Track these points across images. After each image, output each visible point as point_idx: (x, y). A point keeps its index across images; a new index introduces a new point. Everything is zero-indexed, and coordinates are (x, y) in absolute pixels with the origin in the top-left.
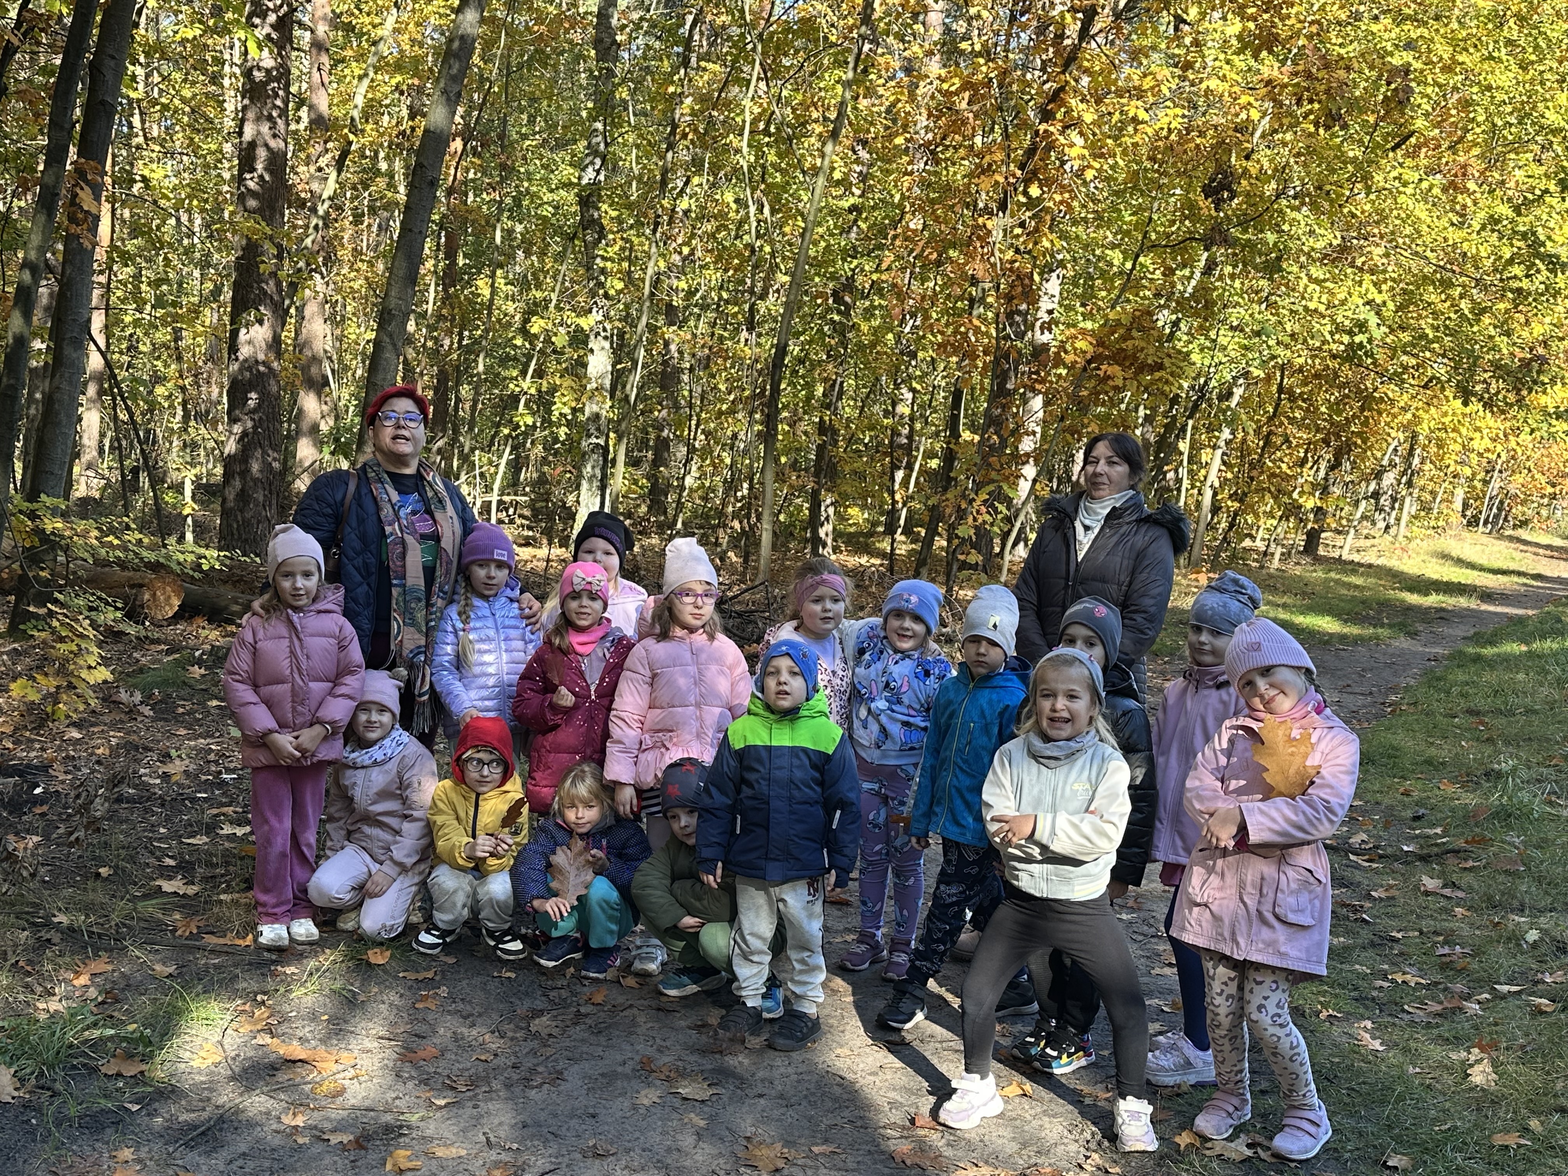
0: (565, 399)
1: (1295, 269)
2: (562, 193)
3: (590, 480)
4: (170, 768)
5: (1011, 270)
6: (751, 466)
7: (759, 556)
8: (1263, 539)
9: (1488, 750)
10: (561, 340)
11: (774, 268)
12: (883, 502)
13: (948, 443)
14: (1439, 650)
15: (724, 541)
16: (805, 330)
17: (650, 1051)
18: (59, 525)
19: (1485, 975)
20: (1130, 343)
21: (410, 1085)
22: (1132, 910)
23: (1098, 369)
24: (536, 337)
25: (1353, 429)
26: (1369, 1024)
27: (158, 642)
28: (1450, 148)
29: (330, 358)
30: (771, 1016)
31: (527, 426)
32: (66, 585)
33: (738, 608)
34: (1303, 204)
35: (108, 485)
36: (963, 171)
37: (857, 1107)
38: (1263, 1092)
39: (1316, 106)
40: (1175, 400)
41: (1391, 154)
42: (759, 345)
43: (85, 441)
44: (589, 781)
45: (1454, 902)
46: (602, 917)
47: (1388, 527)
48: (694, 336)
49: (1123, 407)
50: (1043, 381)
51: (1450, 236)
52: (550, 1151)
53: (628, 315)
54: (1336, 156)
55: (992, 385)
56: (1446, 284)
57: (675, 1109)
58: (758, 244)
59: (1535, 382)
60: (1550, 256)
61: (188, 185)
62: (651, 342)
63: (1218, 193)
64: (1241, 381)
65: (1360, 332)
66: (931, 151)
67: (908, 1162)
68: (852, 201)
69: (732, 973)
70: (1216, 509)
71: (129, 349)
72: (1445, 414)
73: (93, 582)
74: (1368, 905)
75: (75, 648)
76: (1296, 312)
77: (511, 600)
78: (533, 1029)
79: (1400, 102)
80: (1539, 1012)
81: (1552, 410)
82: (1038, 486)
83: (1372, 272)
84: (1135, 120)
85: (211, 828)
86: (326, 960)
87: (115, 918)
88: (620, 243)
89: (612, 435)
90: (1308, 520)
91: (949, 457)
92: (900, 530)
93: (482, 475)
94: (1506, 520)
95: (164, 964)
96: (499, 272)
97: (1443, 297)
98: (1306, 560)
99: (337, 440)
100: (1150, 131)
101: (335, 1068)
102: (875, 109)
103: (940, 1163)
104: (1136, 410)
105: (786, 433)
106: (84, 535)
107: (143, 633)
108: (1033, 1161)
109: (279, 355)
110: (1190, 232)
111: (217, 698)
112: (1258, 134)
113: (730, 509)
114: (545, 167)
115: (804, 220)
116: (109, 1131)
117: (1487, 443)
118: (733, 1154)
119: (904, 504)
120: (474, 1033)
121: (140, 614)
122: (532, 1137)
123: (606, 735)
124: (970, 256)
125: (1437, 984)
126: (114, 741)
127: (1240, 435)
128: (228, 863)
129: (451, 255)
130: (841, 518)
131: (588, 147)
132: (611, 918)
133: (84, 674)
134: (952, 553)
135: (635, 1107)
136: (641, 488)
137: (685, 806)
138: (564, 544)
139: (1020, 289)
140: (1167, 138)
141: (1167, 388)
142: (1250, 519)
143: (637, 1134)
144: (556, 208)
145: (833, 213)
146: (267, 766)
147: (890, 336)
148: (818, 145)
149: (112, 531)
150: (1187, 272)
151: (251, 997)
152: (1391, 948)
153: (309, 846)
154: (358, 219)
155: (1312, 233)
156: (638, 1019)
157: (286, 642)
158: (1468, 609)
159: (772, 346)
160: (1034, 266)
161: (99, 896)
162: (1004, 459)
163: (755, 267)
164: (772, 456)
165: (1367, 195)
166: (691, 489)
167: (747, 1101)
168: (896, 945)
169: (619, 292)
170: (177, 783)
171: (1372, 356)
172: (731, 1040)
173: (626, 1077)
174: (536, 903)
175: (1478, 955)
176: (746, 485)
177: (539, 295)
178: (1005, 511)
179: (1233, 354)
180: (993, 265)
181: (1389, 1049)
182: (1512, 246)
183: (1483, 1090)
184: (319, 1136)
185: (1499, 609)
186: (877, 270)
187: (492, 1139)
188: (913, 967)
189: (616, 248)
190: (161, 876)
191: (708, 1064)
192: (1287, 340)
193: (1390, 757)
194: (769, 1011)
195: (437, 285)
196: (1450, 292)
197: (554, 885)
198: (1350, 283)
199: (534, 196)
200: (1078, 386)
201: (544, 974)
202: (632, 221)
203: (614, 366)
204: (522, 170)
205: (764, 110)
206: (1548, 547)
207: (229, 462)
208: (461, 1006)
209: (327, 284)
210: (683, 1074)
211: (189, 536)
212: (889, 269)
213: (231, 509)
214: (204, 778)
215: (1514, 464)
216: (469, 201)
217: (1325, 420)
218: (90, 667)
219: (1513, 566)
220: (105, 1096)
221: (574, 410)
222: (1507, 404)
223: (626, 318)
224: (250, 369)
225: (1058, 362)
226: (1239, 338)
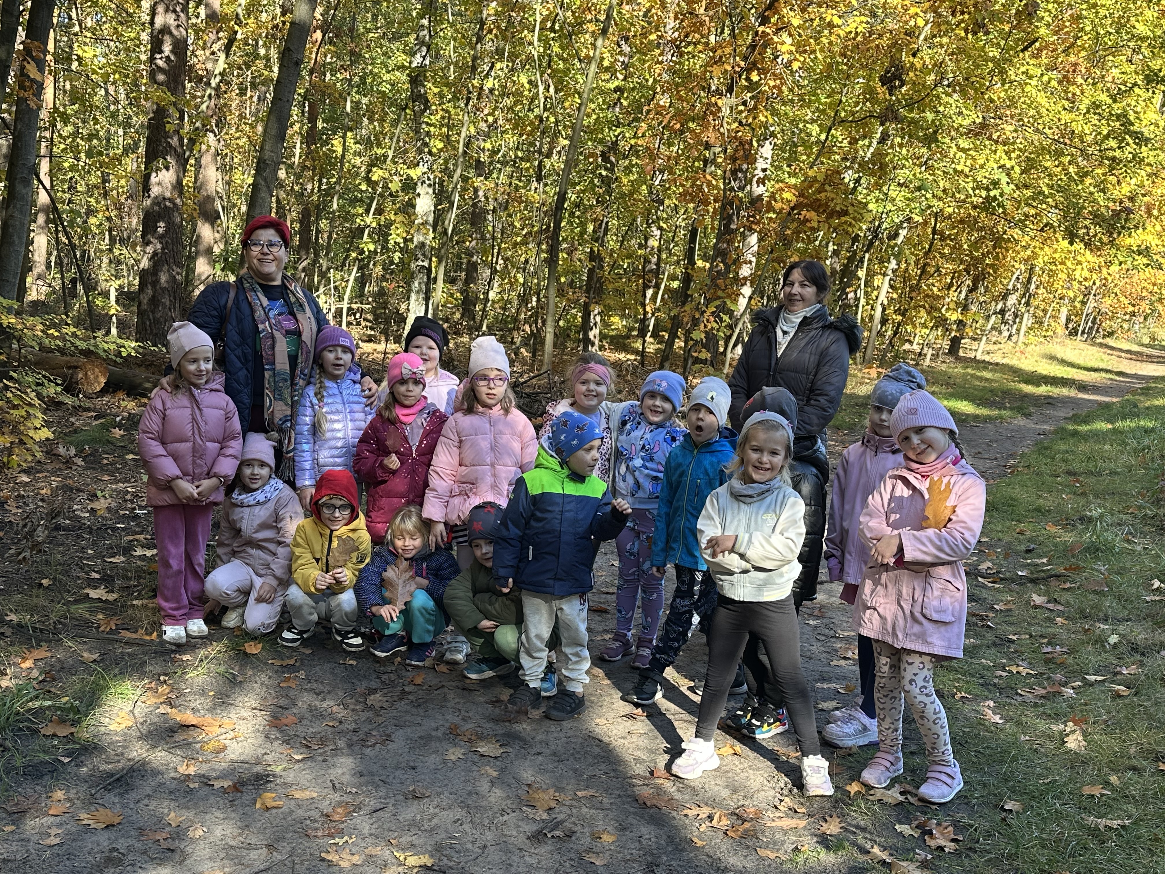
0: (398, 232)
1: (947, 140)
2: (397, 74)
3: (418, 292)
4: (96, 505)
5: (735, 137)
6: (538, 284)
7: (543, 351)
8: (919, 344)
9: (1082, 501)
10: (395, 186)
11: (557, 134)
12: (637, 313)
13: (686, 269)
14: (1046, 427)
15: (518, 340)
16: (580, 182)
17: (457, 720)
18: (13, 321)
19: (1078, 667)
20: (823, 195)
21: (276, 744)
22: (817, 617)
23: (799, 214)
24: (376, 183)
25: (987, 261)
26: (992, 704)
27: (88, 410)
28: (1064, 51)
29: (221, 198)
30: (547, 694)
31: (370, 251)
32: (18, 366)
33: (527, 390)
34: (955, 91)
35: (54, 292)
36: (700, 63)
37: (611, 763)
38: (912, 753)
39: (966, 16)
40: (856, 239)
41: (1021, 55)
42: (545, 192)
43: (36, 258)
44: (414, 519)
45: (1055, 614)
46: (421, 620)
47: (1010, 336)
48: (497, 185)
49: (817, 243)
50: (758, 223)
51: (1063, 117)
52: (381, 794)
53: (447, 168)
54: (980, 56)
55: (720, 226)
56: (1059, 154)
57: (474, 763)
58: (545, 115)
59: (1123, 227)
60: (1136, 133)
61: (114, 64)
62: (464, 189)
63: (891, 81)
64: (905, 225)
65: (995, 188)
66: (677, 46)
67: (648, 804)
68: (616, 83)
69: (520, 663)
70: (884, 321)
71: (69, 189)
72: (1055, 251)
73: (39, 364)
74: (991, 615)
75: (24, 413)
76: (947, 173)
77: (355, 382)
78: (369, 703)
79: (1029, 14)
80: (1118, 696)
81: (1135, 249)
82: (753, 302)
83: (1005, 144)
84: (831, 25)
85: (127, 550)
86: (213, 650)
87: (53, 618)
88: (441, 113)
89: (434, 259)
90: (952, 329)
91: (687, 279)
92: (649, 334)
93: (336, 288)
94: (1097, 331)
95: (90, 652)
96: (349, 134)
97: (1057, 163)
98: (949, 359)
99: (226, 260)
100: (842, 33)
101: (219, 731)
102: (635, 13)
103: (672, 804)
104: (827, 246)
105: (564, 260)
106: (32, 329)
107: (78, 403)
108: (741, 803)
109: (181, 193)
110: (870, 112)
111: (133, 453)
112: (922, 37)
113: (523, 316)
114: (385, 54)
115: (580, 97)
116: (46, 777)
117: (1086, 274)
118: (518, 797)
119: (653, 314)
120: (325, 705)
121: (75, 388)
122: (367, 784)
123: (426, 485)
124: (705, 127)
125: (1042, 674)
126: (54, 484)
127: (903, 266)
128: (140, 577)
129: (313, 120)
130: (606, 325)
131: (417, 39)
132: (428, 621)
133: (31, 433)
134: (687, 351)
135: (445, 762)
136: (456, 300)
137: (486, 538)
138: (397, 341)
139: (742, 153)
140: (854, 39)
141: (850, 229)
142: (909, 328)
143: (446, 782)
144: (392, 85)
145: (602, 92)
146: (171, 505)
147: (644, 187)
148: (591, 40)
149: (54, 326)
150: (866, 142)
151: (155, 677)
152: (1009, 647)
153: (200, 565)
154: (242, 92)
155: (960, 113)
156: (448, 696)
157: (188, 411)
158: (1068, 397)
159: (555, 194)
160: (753, 136)
161: (42, 601)
162: (728, 282)
163: (543, 133)
164: (554, 276)
165: (1003, 85)
166: (493, 301)
167: (529, 757)
168: (641, 642)
169: (440, 150)
170: (101, 516)
171: (1003, 206)
172: (518, 712)
173: (439, 739)
174: (374, 609)
175: (1072, 653)
176: (534, 299)
177: (379, 151)
178: (728, 320)
179: (900, 204)
180: (722, 134)
181: (1006, 722)
182: (1109, 125)
183: (1076, 753)
184: (205, 781)
185: (1092, 397)
186: (635, 136)
187: (337, 785)
188: (654, 659)
189: (438, 117)
190: (89, 586)
191: (500, 729)
192: (940, 194)
193: (1009, 506)
194: (546, 690)
195: (302, 143)
196: (1062, 159)
197: (387, 594)
198: (988, 152)
199: (375, 76)
200: (784, 227)
201: (378, 662)
202: (450, 96)
203: (435, 207)
204: (367, 56)
205: (551, 12)
206: (1128, 352)
207: (143, 274)
208: (315, 685)
209: (219, 141)
210: (481, 737)
211: (114, 331)
212: (643, 135)
213: (146, 310)
214: (122, 513)
215: (1105, 290)
216: (327, 79)
217: (967, 255)
218: (36, 428)
219: (1102, 365)
220: (44, 752)
221: (406, 240)
222: (1102, 243)
223: (445, 170)
224: (158, 204)
225: (770, 208)
226: (905, 193)
